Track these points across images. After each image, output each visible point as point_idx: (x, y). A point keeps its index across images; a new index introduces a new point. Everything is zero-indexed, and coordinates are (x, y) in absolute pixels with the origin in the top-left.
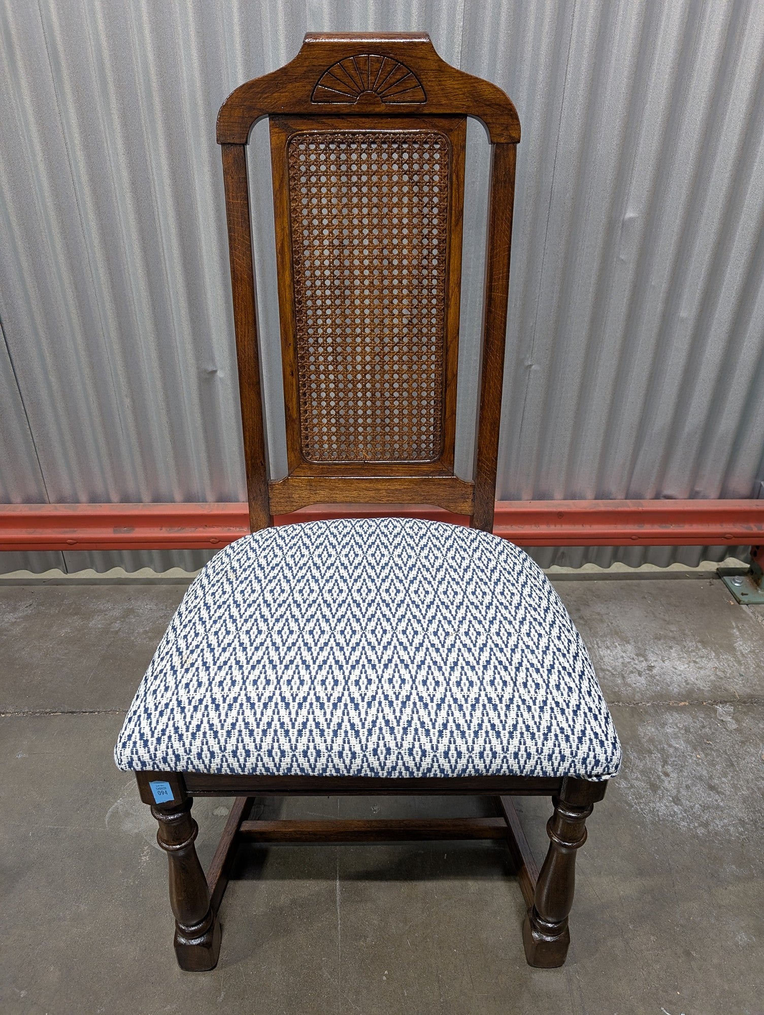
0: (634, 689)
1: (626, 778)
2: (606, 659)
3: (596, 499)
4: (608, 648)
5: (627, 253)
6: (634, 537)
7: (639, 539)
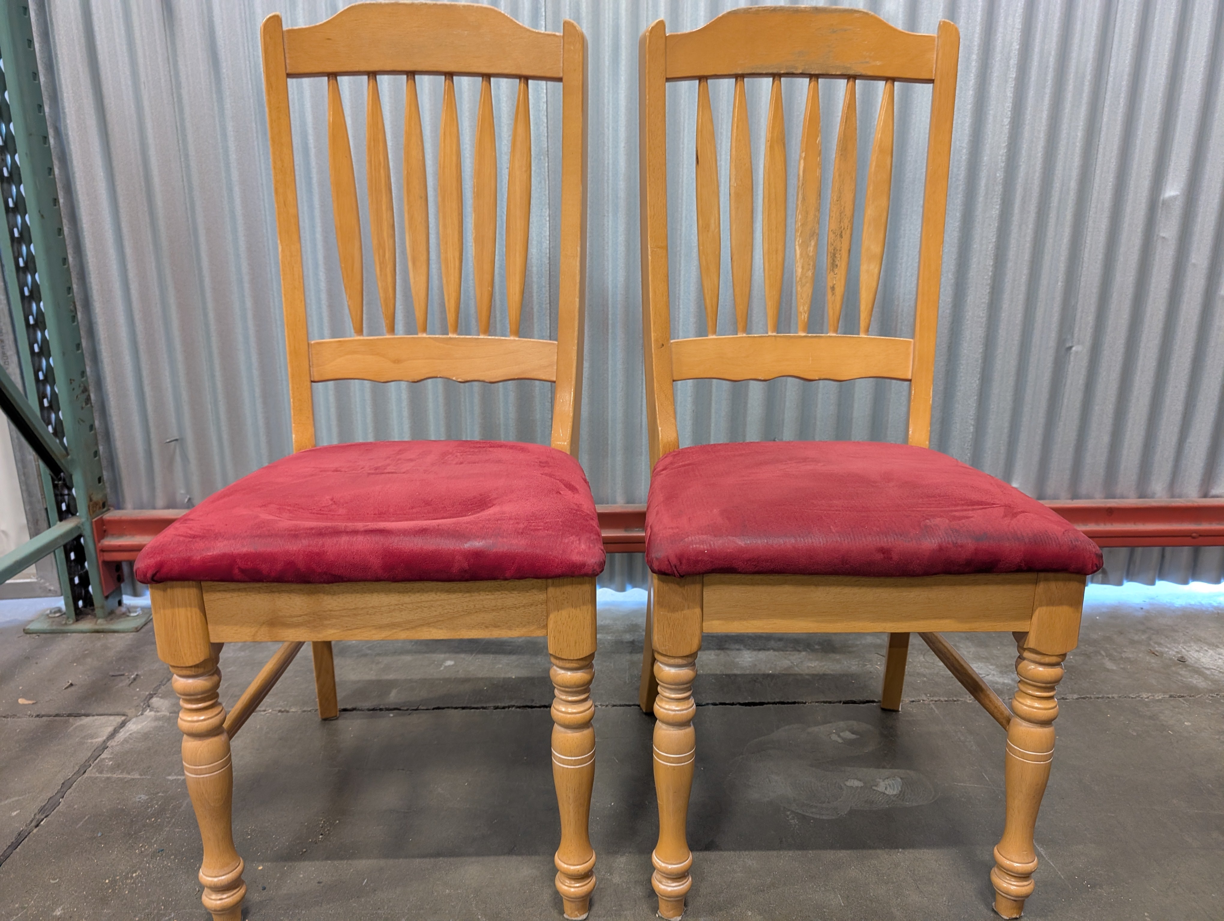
3: (1140, 497)
4: (1198, 651)
5: (1168, 231)
6: (1194, 535)
7: (1201, 538)
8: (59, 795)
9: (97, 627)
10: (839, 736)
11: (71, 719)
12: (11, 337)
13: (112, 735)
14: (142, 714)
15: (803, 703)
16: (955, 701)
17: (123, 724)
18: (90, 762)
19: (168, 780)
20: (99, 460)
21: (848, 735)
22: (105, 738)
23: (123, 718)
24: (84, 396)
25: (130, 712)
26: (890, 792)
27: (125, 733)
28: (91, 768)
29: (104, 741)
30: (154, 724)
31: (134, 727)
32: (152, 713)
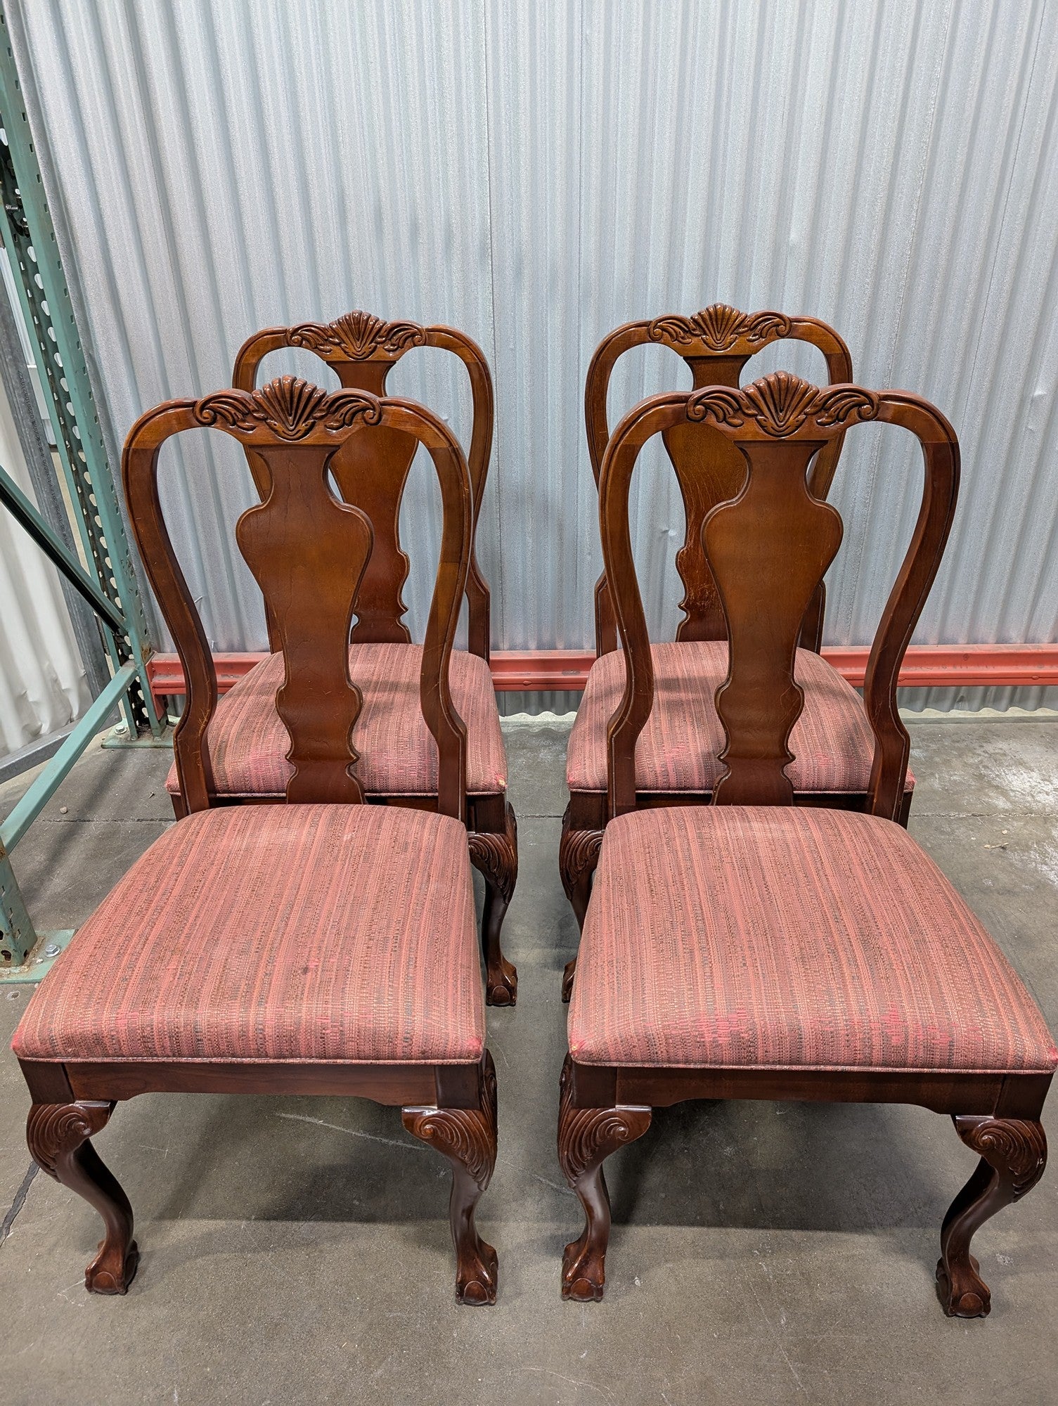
0: (1044, 804)
1: (1046, 864)
2: (1014, 783)
3: (997, 643)
4: (1014, 774)
5: (1035, 424)
6: (1034, 677)
9: (156, 744)
11: (163, 823)
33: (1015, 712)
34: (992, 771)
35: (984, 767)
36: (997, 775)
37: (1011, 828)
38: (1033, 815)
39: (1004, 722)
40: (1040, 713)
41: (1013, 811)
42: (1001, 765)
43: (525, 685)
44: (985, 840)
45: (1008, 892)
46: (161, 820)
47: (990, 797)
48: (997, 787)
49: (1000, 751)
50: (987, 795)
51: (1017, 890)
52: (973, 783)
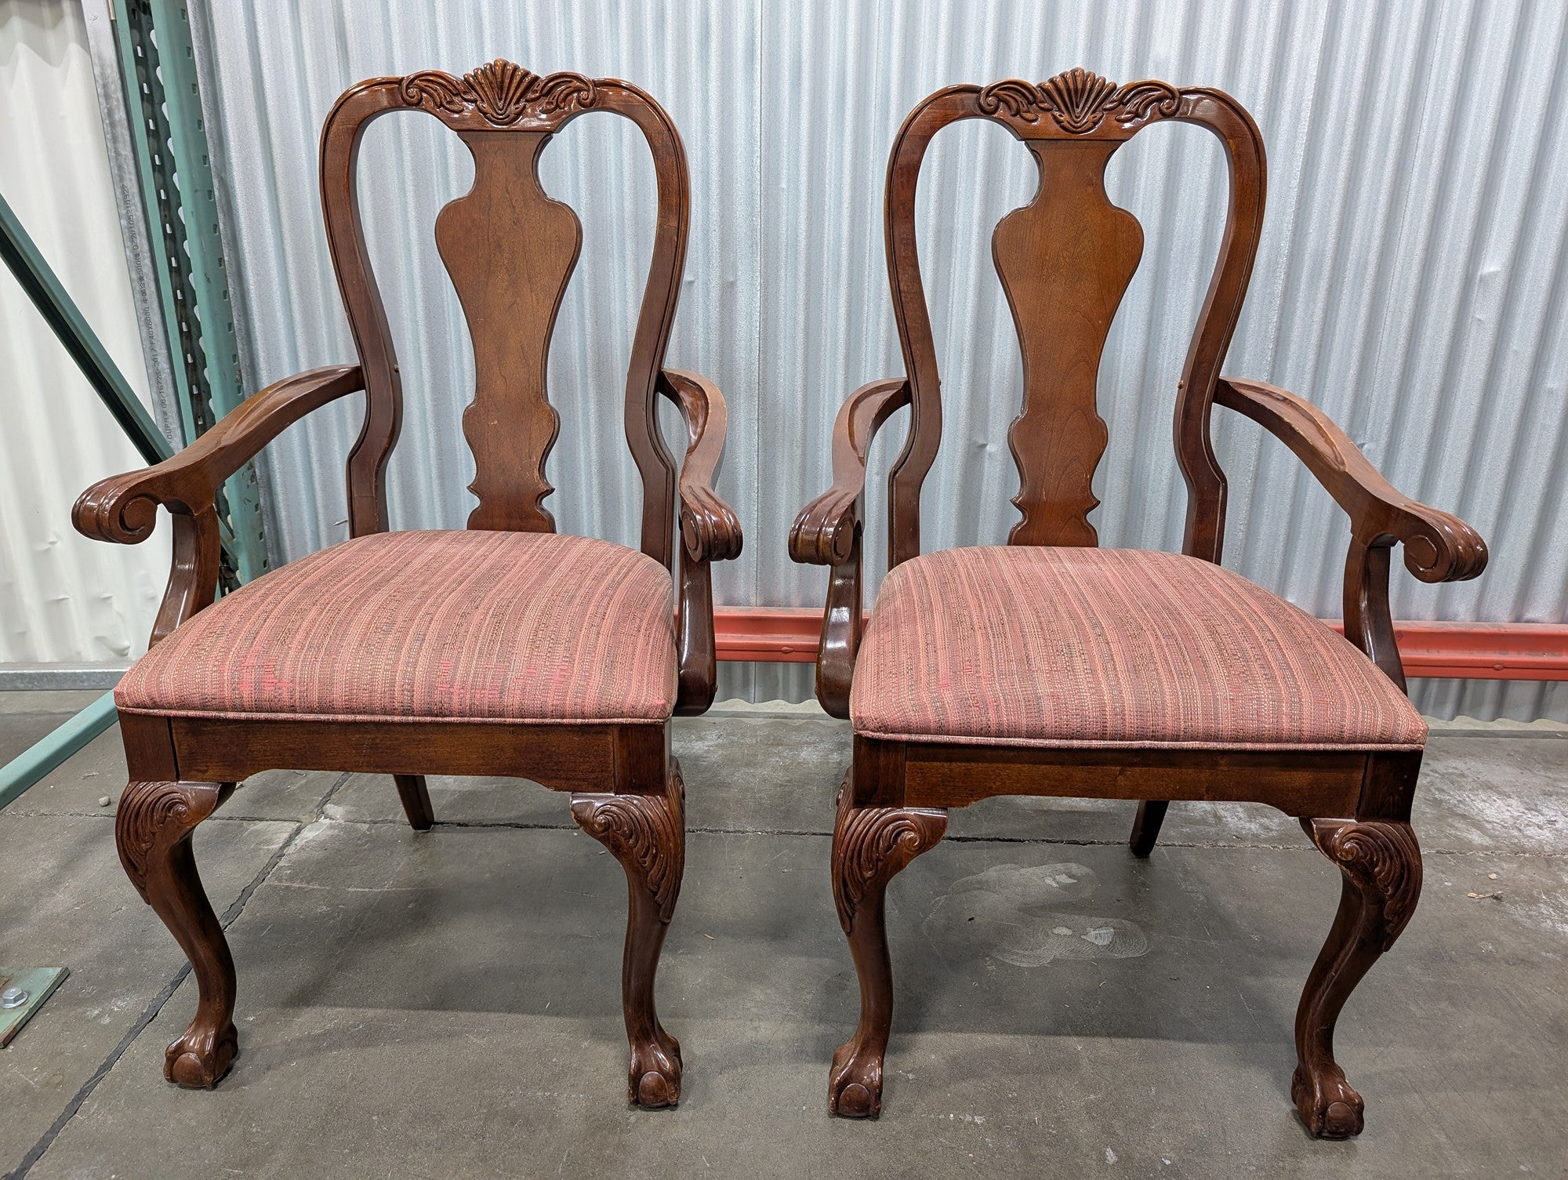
0: (1539, 841)
2: (1488, 812)
4: (1483, 801)
5: (1485, 311)
6: (1497, 666)
7: (1505, 670)
8: (241, 902)
10: (1054, 879)
11: (245, 823)
12: (174, 409)
13: (288, 842)
14: (316, 821)
15: (1020, 841)
16: (1191, 846)
17: (298, 831)
18: (269, 870)
19: (349, 892)
20: (265, 542)
21: (1064, 879)
22: (281, 845)
23: (298, 824)
24: (250, 473)
25: (305, 818)
26: (1099, 942)
27: (301, 840)
28: (269, 876)
29: (281, 848)
30: (330, 832)
31: (309, 834)
32: (328, 821)
33: (1463, 723)
34: (1449, 795)
35: (1437, 789)
36: (1460, 801)
37: (1500, 871)
38: (1527, 855)
39: (1450, 735)
40: (1497, 726)
41: (1497, 848)
42: (1461, 788)
43: (786, 652)
44: (1465, 887)
45: (1524, 961)
46: (243, 819)
47: (1456, 829)
48: (1464, 817)
49: (1455, 771)
50: (1452, 826)
51: (1535, 959)
52: (1428, 810)
